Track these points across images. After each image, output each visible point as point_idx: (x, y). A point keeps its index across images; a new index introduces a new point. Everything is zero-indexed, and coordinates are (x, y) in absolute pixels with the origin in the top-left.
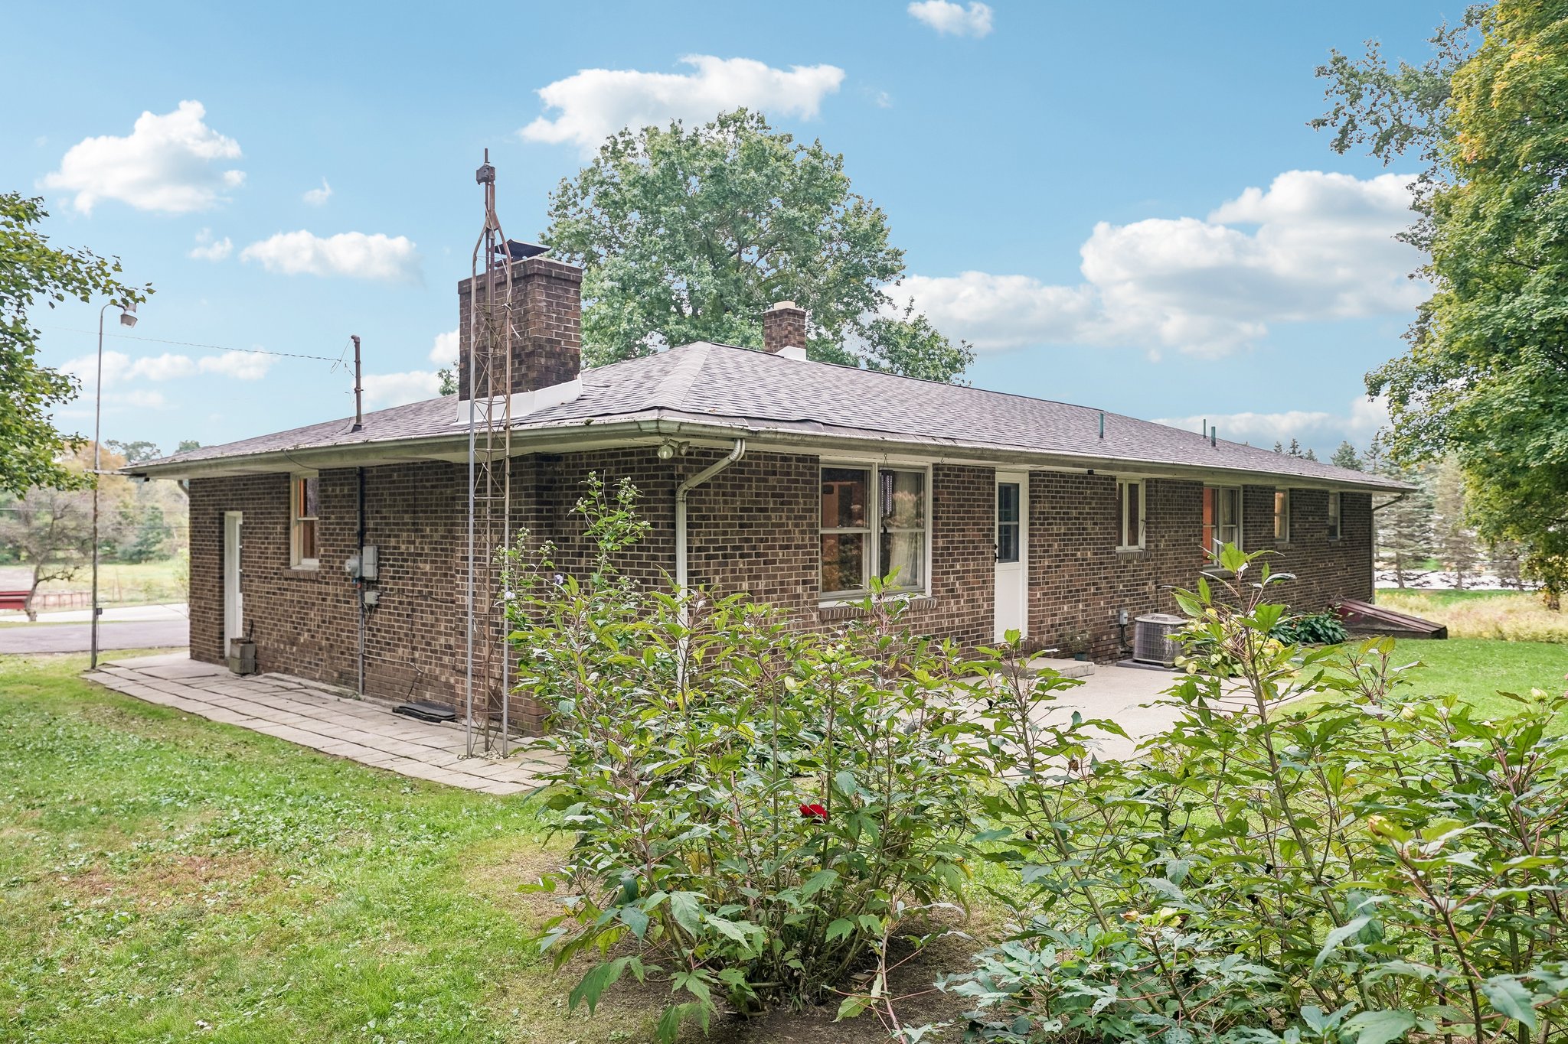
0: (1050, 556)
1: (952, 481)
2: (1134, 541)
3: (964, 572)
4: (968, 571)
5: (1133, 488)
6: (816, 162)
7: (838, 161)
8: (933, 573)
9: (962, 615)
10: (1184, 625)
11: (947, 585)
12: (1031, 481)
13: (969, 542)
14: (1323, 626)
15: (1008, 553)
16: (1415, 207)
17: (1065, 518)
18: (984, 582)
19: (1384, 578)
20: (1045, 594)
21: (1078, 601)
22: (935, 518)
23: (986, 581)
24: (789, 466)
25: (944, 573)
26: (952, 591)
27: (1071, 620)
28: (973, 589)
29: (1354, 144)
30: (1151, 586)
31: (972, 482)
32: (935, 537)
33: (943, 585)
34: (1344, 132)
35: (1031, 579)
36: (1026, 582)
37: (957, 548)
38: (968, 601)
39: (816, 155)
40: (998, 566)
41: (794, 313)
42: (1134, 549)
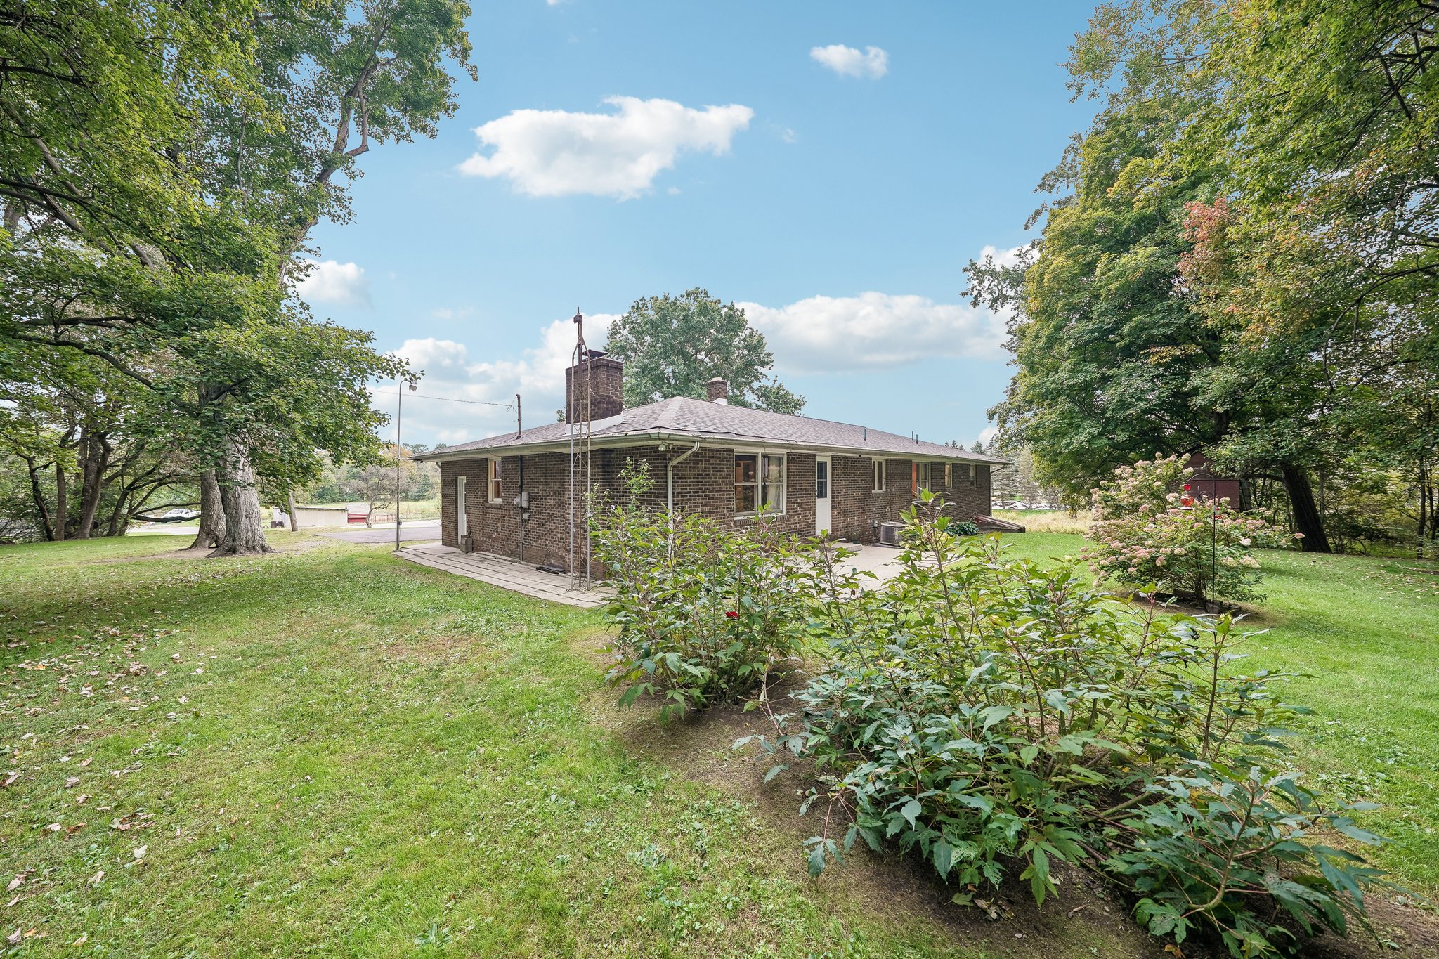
0: (841, 495)
1: (795, 461)
2: (880, 488)
3: (802, 502)
4: (804, 502)
5: (880, 464)
6: (731, 312)
7: (742, 312)
8: (787, 503)
9: (801, 523)
10: (904, 527)
11: (794, 509)
12: (832, 460)
13: (804, 489)
14: (968, 527)
15: (822, 494)
16: (1009, 333)
17: (848, 477)
19: (996, 505)
20: (839, 513)
21: (854, 516)
22: (788, 478)
23: (811, 507)
24: (720, 454)
25: (792, 503)
26: (796, 511)
27: (851, 525)
28: (806, 510)
29: (981, 304)
30: (888, 509)
31: (805, 461)
32: (788, 487)
33: (792, 509)
34: (976, 298)
35: (833, 506)
36: (830, 507)
37: (798, 492)
38: (803, 516)
39: (731, 309)
40: (817, 500)
41: (722, 383)
42: (880, 491)
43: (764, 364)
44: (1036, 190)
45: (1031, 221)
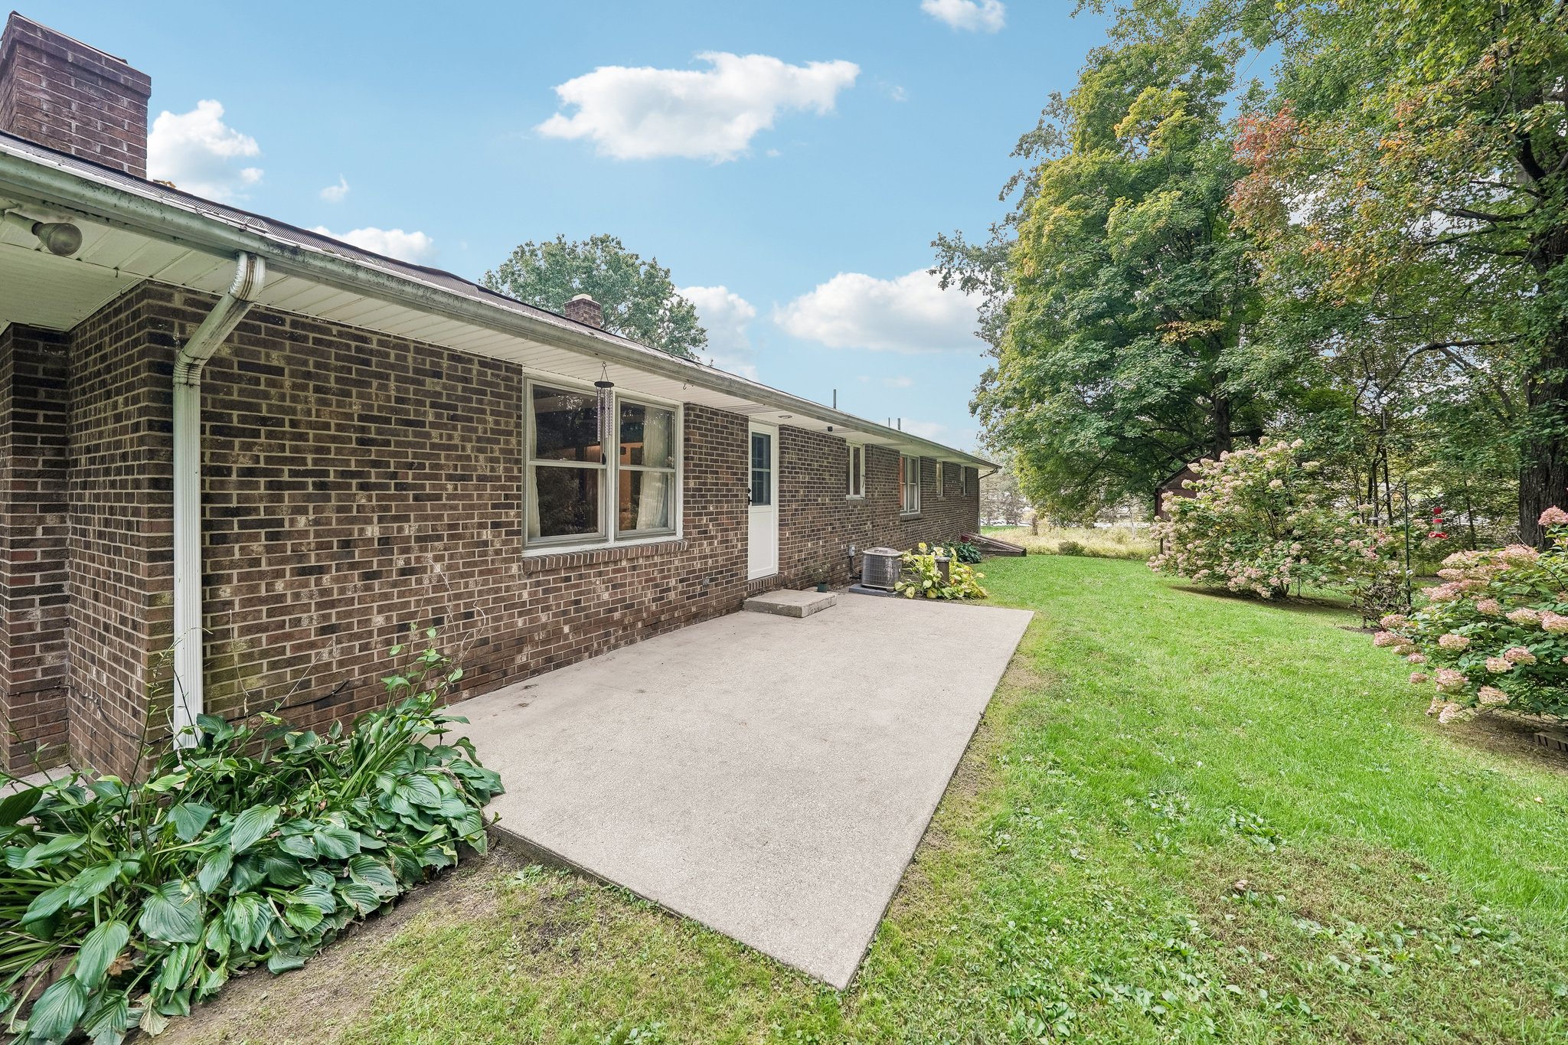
0: (797, 501)
1: (704, 423)
2: (857, 492)
3: (718, 513)
4: (722, 513)
5: (857, 451)
6: (653, 271)
7: (667, 272)
8: (685, 515)
9: (716, 556)
10: (901, 556)
11: (700, 526)
12: (781, 434)
13: (723, 484)
14: (968, 550)
15: (760, 497)
16: (981, 321)
17: (809, 469)
18: (738, 523)
20: (793, 534)
21: (819, 539)
22: (686, 458)
23: (740, 523)
24: (470, 371)
25: (695, 515)
26: (705, 532)
27: (813, 555)
28: (727, 530)
29: (950, 285)
30: (869, 525)
31: (726, 427)
32: (686, 478)
33: (695, 527)
34: (945, 278)
35: (781, 520)
36: (777, 523)
37: (709, 490)
38: (721, 542)
39: (652, 267)
40: (752, 509)
41: (589, 304)
42: (857, 497)
43: (695, 342)
44: (1013, 154)
45: (1005, 191)
